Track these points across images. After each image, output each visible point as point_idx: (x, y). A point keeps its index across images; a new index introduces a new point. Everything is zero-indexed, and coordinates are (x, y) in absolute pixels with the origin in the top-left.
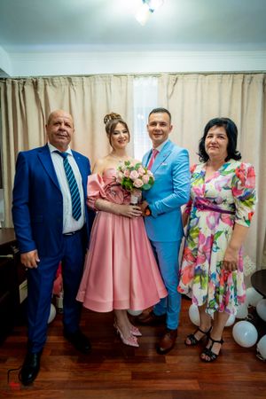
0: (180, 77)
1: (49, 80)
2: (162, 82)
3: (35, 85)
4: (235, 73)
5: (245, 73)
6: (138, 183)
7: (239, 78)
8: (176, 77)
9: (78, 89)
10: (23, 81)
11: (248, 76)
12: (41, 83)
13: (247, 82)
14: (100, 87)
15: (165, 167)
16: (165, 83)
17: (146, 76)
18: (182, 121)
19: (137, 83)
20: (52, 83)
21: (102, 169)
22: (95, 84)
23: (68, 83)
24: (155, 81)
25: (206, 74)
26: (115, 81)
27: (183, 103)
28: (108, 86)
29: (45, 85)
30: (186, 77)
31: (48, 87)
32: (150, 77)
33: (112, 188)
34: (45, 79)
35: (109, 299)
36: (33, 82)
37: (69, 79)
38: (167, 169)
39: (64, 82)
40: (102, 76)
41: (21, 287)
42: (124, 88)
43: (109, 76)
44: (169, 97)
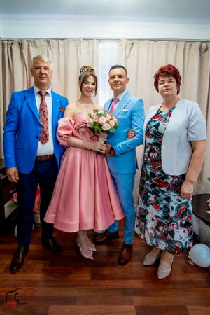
0: (136, 42)
1: (32, 42)
2: (122, 45)
3: (21, 45)
4: (179, 41)
5: (186, 41)
6: (106, 127)
7: (181, 44)
8: (132, 42)
9: (55, 50)
10: (11, 42)
11: (188, 44)
12: (25, 44)
13: (187, 48)
14: (72, 49)
15: (126, 112)
16: (124, 47)
17: (109, 40)
18: (137, 77)
19: (101, 45)
20: (34, 44)
21: (72, 113)
22: (68, 46)
23: (47, 44)
24: (116, 45)
25: (156, 40)
26: (84, 44)
27: (138, 62)
28: (79, 47)
29: (29, 45)
30: (140, 42)
31: (31, 47)
32: (112, 42)
33: (80, 130)
34: (28, 41)
35: (76, 222)
36: (19, 43)
37: (48, 41)
38: (128, 114)
39: (44, 44)
40: (74, 39)
41: (6, 205)
42: (91, 49)
43: (79, 39)
44: (126, 58)
